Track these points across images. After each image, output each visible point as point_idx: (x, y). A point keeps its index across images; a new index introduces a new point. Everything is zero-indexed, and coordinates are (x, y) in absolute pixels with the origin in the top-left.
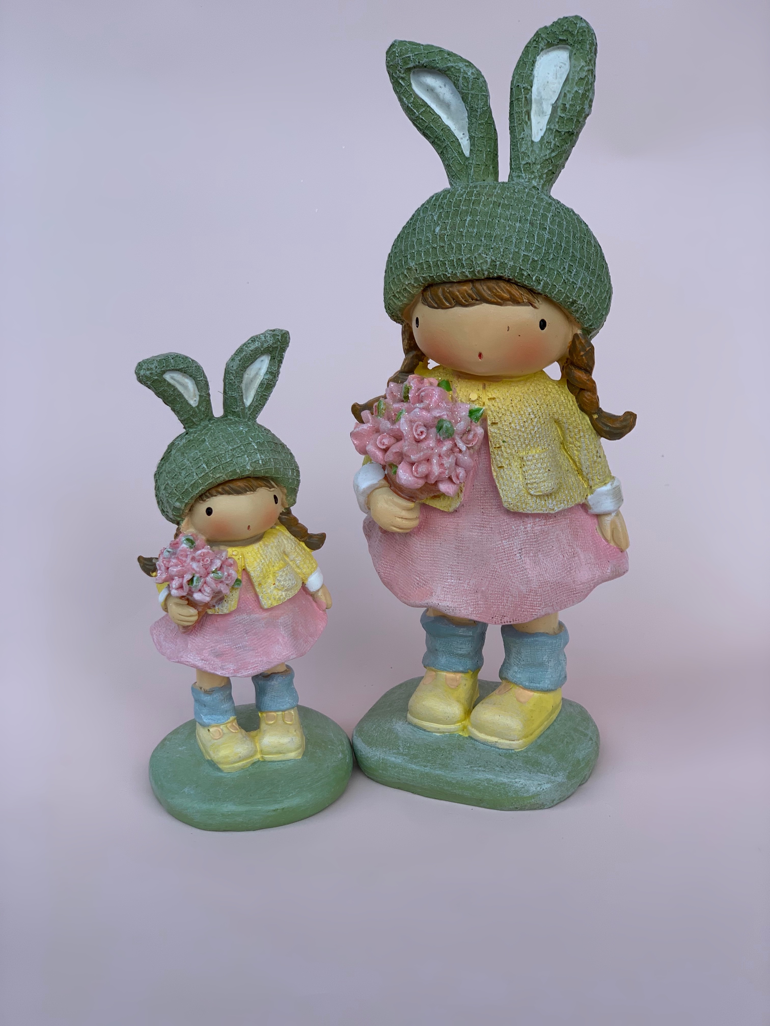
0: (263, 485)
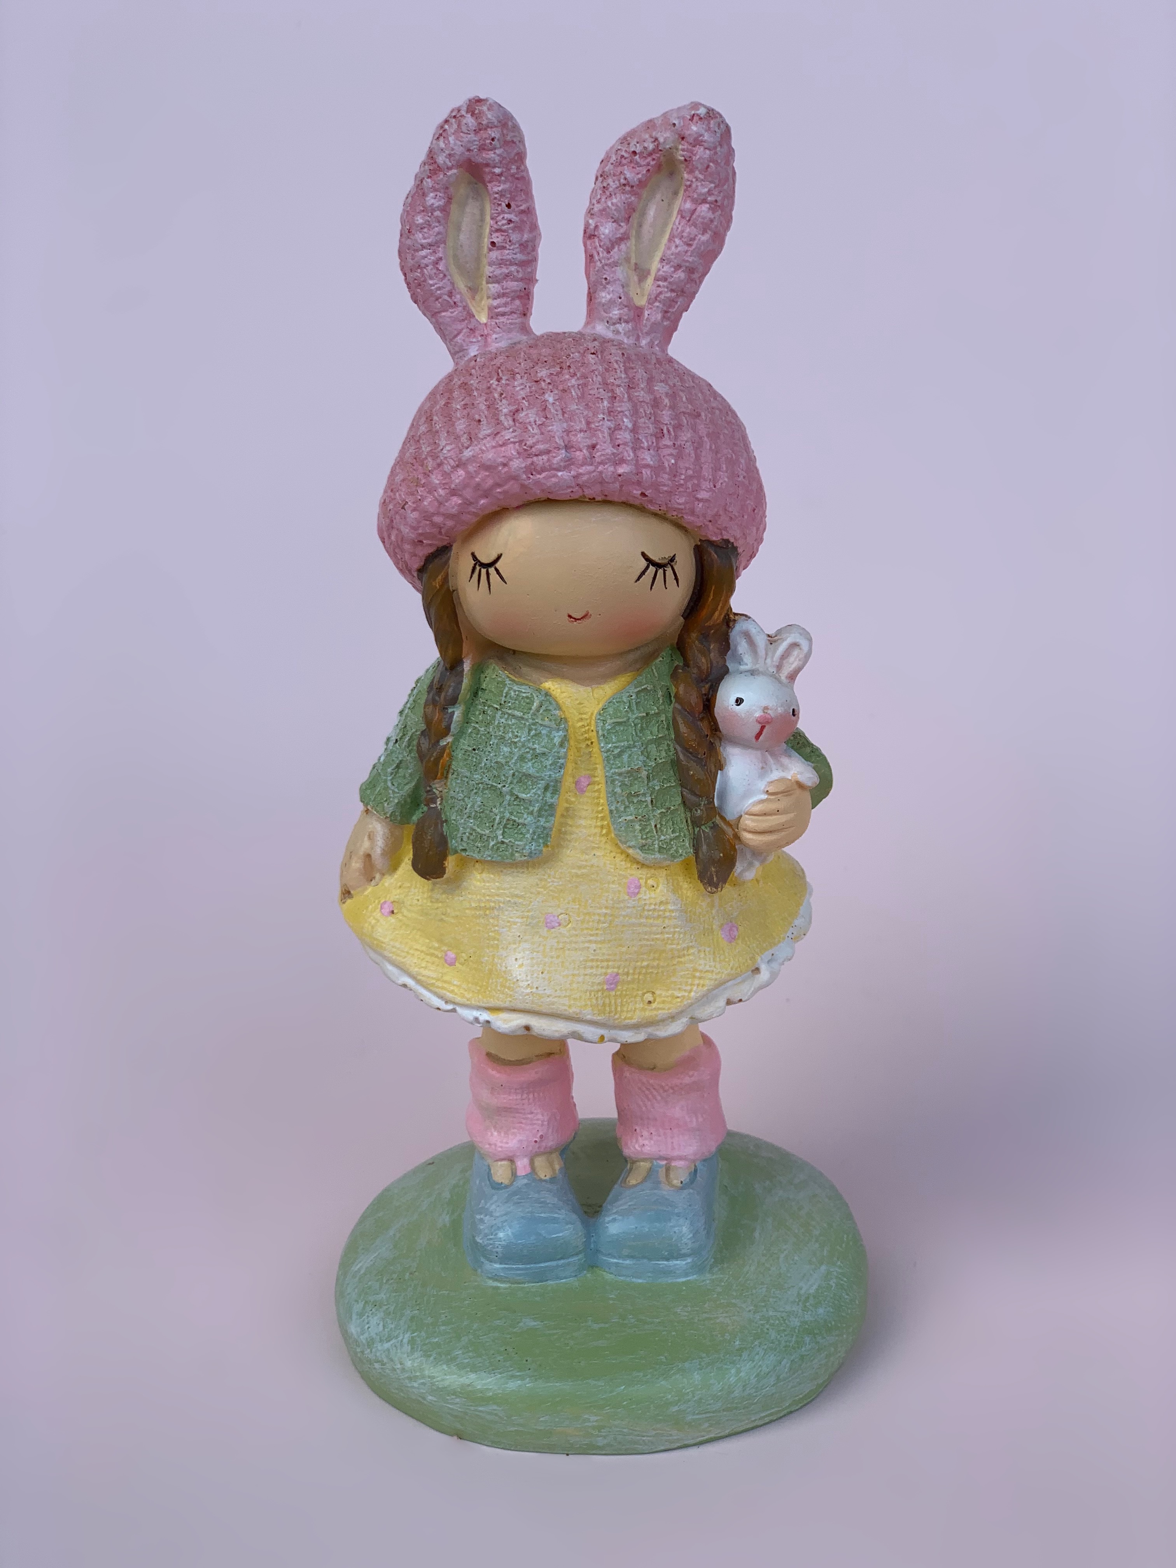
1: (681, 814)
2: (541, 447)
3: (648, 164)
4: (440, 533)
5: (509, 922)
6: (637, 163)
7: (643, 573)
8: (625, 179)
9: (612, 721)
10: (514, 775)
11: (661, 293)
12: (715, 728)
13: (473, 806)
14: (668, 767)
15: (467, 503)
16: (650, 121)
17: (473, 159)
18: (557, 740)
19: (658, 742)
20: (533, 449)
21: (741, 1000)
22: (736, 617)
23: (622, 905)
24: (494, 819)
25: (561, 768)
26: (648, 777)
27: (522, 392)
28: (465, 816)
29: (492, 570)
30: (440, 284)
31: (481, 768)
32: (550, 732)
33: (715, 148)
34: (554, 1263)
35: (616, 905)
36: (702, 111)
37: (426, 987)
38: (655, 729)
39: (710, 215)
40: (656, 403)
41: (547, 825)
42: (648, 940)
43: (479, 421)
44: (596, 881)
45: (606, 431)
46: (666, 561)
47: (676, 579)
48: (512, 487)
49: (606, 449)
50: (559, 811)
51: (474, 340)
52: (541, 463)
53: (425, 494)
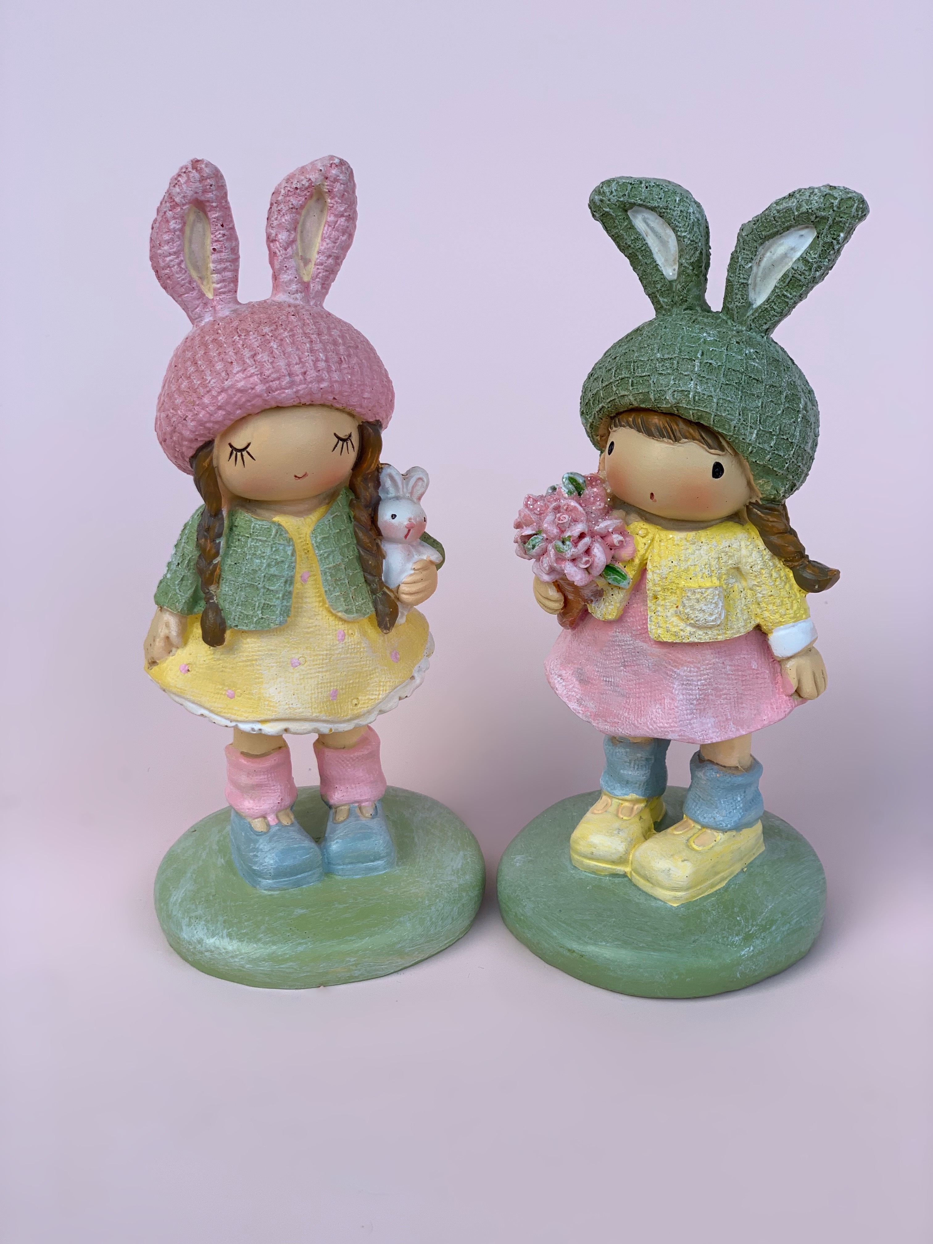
0: (699, 437)
1: (365, 589)
2: (274, 376)
3: (306, 195)
4: (209, 433)
5: (268, 666)
6: (299, 195)
7: (336, 446)
8: (292, 204)
9: (321, 537)
10: (265, 576)
11: (320, 273)
12: (379, 533)
13: (239, 599)
14: (355, 560)
15: (229, 413)
16: (303, 167)
17: (199, 198)
18: (289, 553)
19: (347, 546)
20: (270, 378)
21: (407, 697)
22: (383, 466)
23: (335, 648)
24: (255, 605)
25: (293, 568)
26: (345, 568)
27: (256, 343)
28: (235, 605)
29: (244, 453)
30: (183, 277)
31: (242, 574)
32: (284, 548)
33: (347, 183)
34: (306, 874)
35: (332, 648)
36: (336, 161)
37: (217, 714)
38: (345, 539)
39: (346, 224)
40: (335, 343)
41: (288, 604)
42: (352, 666)
43: (232, 363)
44: (319, 635)
45: (311, 363)
46: (347, 437)
47: (353, 447)
48: (258, 402)
49: (312, 374)
50: (294, 595)
51: (208, 310)
52: (275, 386)
53: (200, 410)
